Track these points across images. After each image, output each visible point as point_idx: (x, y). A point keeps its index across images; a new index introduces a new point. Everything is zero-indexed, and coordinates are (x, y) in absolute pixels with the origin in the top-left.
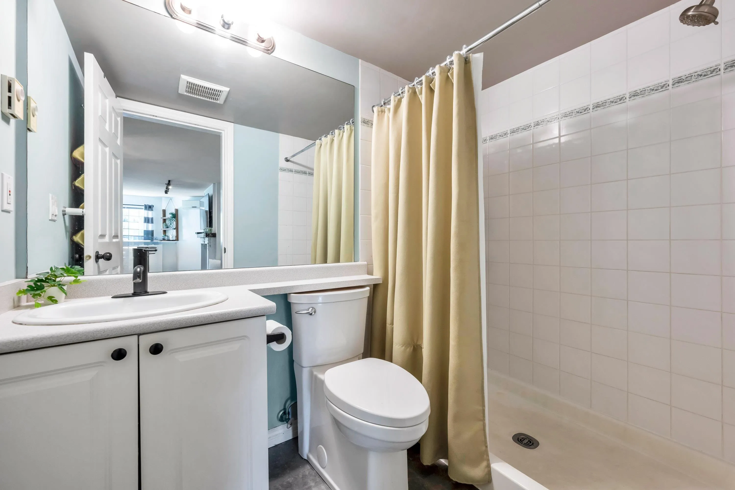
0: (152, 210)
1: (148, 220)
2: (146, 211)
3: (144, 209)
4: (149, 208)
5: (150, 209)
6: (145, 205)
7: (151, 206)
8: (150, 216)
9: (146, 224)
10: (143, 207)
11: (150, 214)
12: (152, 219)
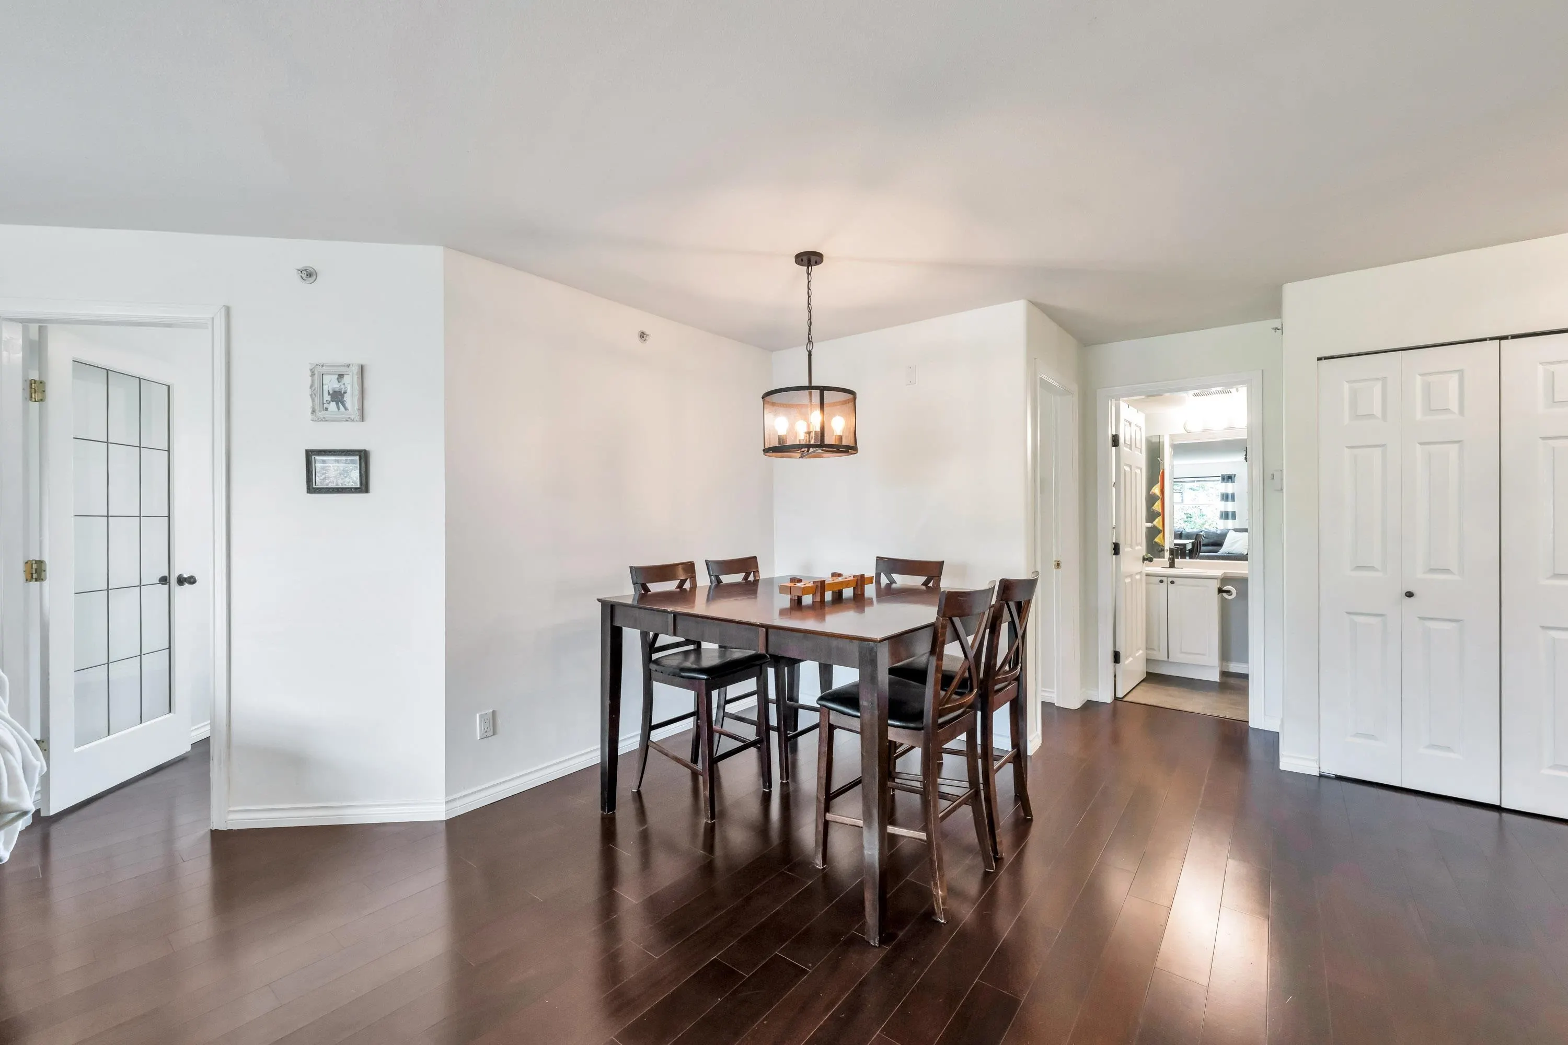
0: (1233, 481)
1: (1226, 497)
2: (1224, 484)
3: (1220, 482)
4: (1229, 478)
5: (1230, 480)
6: (1222, 475)
7: (1231, 477)
8: (1230, 491)
9: (1223, 502)
10: (1220, 478)
11: (1229, 488)
12: (1233, 495)
